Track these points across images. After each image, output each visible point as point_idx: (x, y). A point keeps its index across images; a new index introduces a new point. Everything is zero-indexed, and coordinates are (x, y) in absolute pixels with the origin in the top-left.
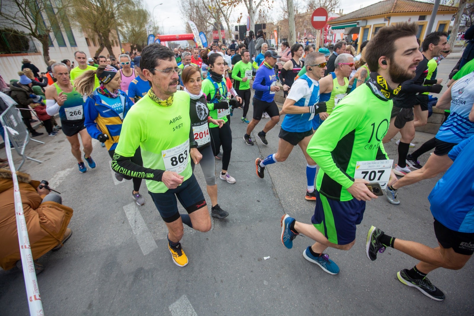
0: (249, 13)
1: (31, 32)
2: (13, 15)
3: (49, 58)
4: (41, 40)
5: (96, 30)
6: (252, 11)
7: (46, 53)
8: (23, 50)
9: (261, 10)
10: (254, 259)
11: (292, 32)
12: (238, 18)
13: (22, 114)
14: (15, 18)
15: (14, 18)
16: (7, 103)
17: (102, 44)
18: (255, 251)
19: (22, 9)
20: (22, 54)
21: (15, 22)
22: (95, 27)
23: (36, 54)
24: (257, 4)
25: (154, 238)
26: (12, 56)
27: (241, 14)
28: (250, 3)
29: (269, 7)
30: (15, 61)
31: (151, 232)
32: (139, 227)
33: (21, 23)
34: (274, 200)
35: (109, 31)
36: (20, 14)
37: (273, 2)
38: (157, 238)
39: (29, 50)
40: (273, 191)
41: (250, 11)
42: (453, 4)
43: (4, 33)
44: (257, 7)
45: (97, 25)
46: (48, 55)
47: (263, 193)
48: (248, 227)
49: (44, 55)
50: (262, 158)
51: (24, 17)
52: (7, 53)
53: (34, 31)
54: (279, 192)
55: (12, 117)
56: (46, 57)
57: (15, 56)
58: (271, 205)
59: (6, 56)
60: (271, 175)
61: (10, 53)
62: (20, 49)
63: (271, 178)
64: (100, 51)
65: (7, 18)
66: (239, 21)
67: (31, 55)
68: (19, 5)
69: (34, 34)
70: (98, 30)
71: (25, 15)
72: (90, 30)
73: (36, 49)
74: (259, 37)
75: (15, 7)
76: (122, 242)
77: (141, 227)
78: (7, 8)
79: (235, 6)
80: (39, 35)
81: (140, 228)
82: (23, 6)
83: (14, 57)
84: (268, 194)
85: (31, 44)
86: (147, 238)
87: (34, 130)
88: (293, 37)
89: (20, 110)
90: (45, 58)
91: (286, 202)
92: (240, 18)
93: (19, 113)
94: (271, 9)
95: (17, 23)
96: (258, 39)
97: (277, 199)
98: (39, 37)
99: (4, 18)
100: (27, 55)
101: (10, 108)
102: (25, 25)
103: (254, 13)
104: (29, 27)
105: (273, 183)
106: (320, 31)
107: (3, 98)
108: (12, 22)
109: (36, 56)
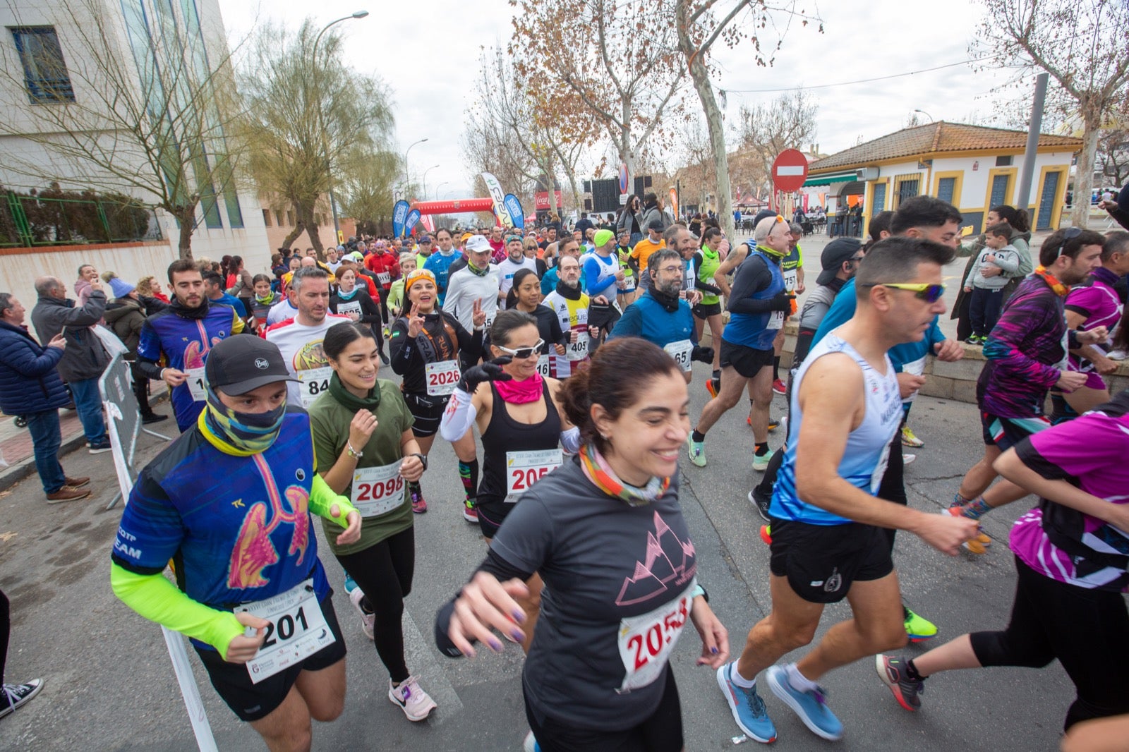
0: (620, 157)
1: (162, 201)
2: (135, 171)
3: (190, 252)
4: (178, 217)
5: (291, 193)
6: (628, 153)
7: (185, 242)
8: (133, 237)
9: (646, 150)
10: (712, 742)
11: (723, 196)
12: (598, 168)
13: (134, 375)
14: (137, 175)
15: (135, 176)
16: (110, 350)
17: (299, 223)
18: (710, 722)
19: (153, 158)
20: (131, 243)
21: (135, 182)
22: (288, 188)
23: (159, 243)
24: (638, 140)
25: (451, 682)
26: (108, 248)
27: (604, 159)
28: (623, 138)
29: (664, 145)
30: (114, 258)
31: (442, 667)
32: (411, 653)
33: (146, 184)
34: (735, 585)
35: (317, 196)
36: (148, 169)
37: (672, 135)
38: (458, 682)
39: (146, 236)
40: (727, 564)
41: (624, 153)
42: (1071, 132)
43: (101, 202)
44: (639, 144)
45: (294, 184)
46: (189, 247)
47: (702, 567)
48: (681, 655)
49: (180, 246)
50: (687, 481)
51: (154, 173)
52: (101, 243)
53: (168, 199)
54: (741, 566)
55: (117, 381)
56: (183, 250)
57: (117, 247)
58: (729, 599)
59: (99, 249)
60: (714, 523)
61: (107, 241)
62: (128, 234)
63: (716, 530)
64: (294, 236)
65: (121, 177)
66: (599, 172)
67: (149, 246)
68: (148, 151)
69: (167, 206)
70: (295, 194)
71: (156, 167)
72: (277, 194)
73: (160, 233)
74: (648, 207)
75: (140, 154)
76: (374, 692)
77: (416, 651)
78: (124, 156)
79: (590, 144)
80: (178, 206)
81: (414, 655)
82: (156, 152)
83: (115, 251)
84: (715, 571)
85: (151, 223)
86: (435, 680)
87: (150, 409)
88: (727, 206)
89: (131, 363)
90: (181, 251)
91: (764, 592)
92: (602, 168)
93: (129, 372)
94: (669, 148)
95: (138, 185)
96: (648, 211)
97: (742, 584)
98: (176, 211)
99: (113, 175)
100: (142, 245)
101: (116, 361)
102: (153, 188)
103: (632, 157)
104: (161, 192)
105: (722, 544)
106: (793, 195)
107: (103, 340)
108: (129, 183)
109: (159, 247)
